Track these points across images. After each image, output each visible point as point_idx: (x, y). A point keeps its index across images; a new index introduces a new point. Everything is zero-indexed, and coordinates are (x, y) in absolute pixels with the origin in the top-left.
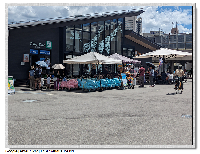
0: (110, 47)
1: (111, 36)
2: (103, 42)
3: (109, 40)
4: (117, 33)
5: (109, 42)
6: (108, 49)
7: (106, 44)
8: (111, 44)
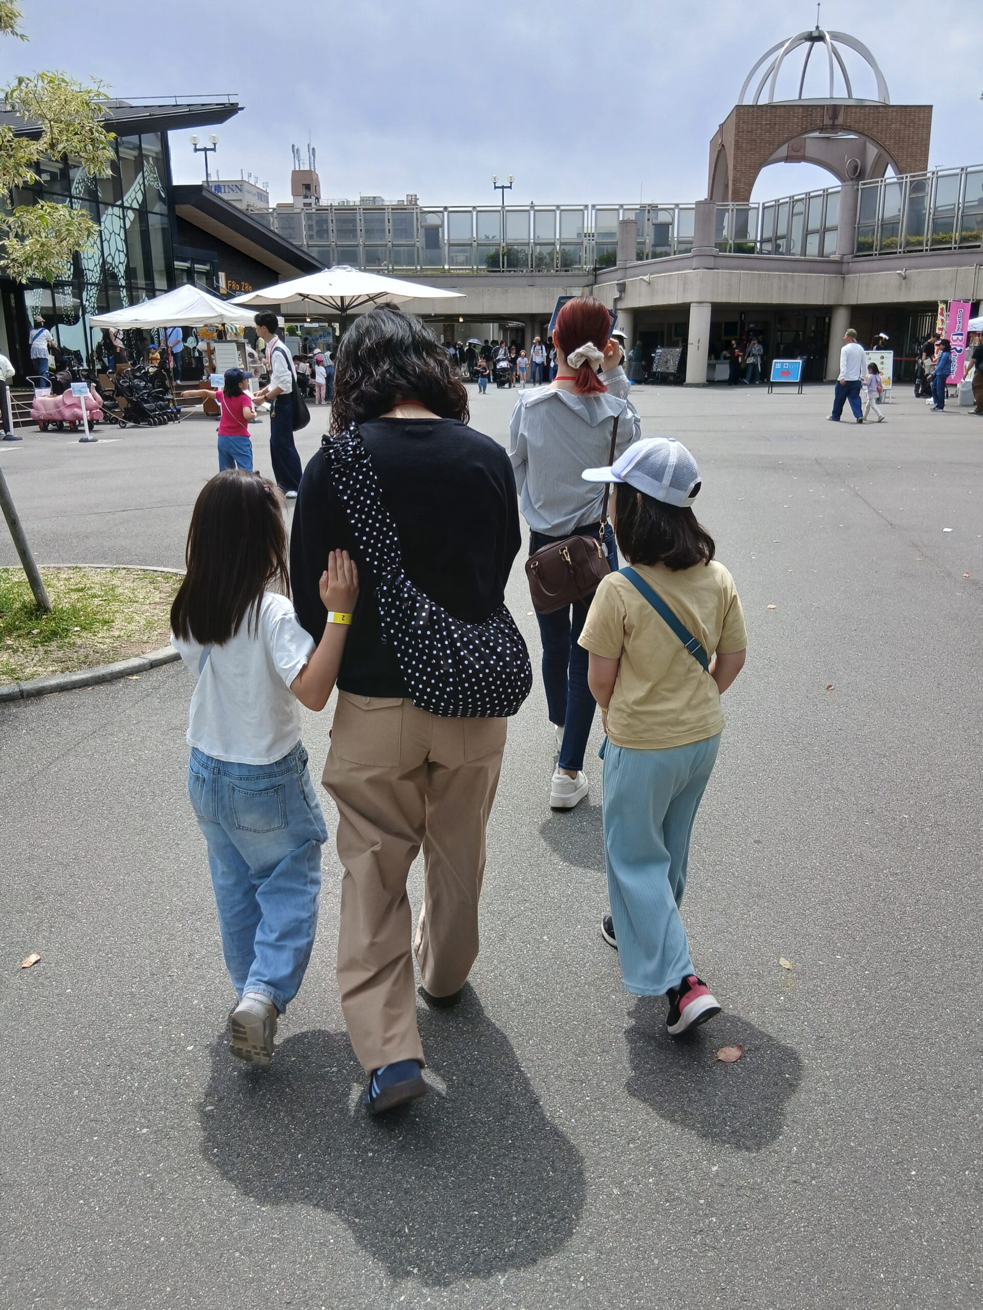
0: (127, 255)
1: (122, 206)
3: (118, 223)
4: (144, 195)
5: (119, 235)
6: (120, 263)
7: (109, 242)
8: (126, 241)
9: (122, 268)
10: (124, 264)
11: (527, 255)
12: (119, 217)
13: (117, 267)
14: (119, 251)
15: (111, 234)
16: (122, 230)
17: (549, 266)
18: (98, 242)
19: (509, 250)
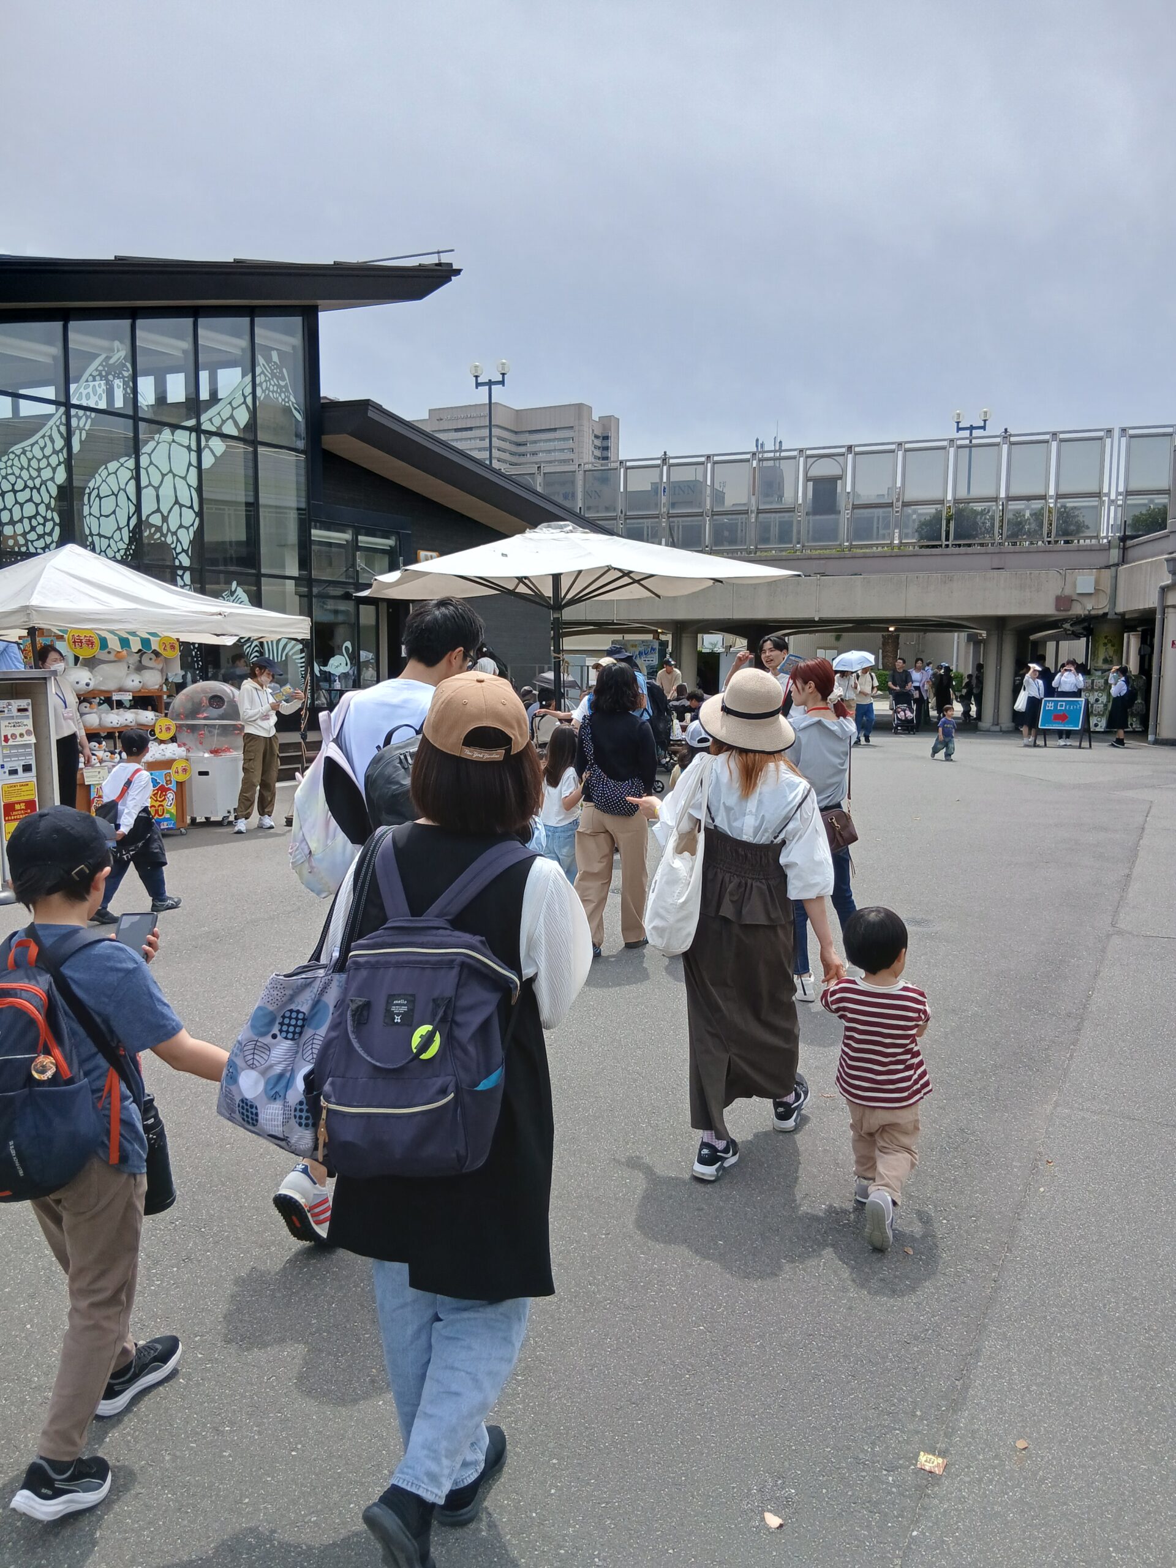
0: (200, 514)
1: (197, 430)
2: (125, 475)
3: (182, 459)
4: (253, 413)
5: (184, 478)
6: (181, 526)
7: (157, 489)
8: (199, 490)
9: (186, 538)
10: (191, 530)
11: (992, 518)
12: (189, 448)
13: (175, 533)
14: (181, 506)
15: (163, 475)
16: (193, 472)
17: (1033, 535)
18: (131, 488)
19: (960, 512)
